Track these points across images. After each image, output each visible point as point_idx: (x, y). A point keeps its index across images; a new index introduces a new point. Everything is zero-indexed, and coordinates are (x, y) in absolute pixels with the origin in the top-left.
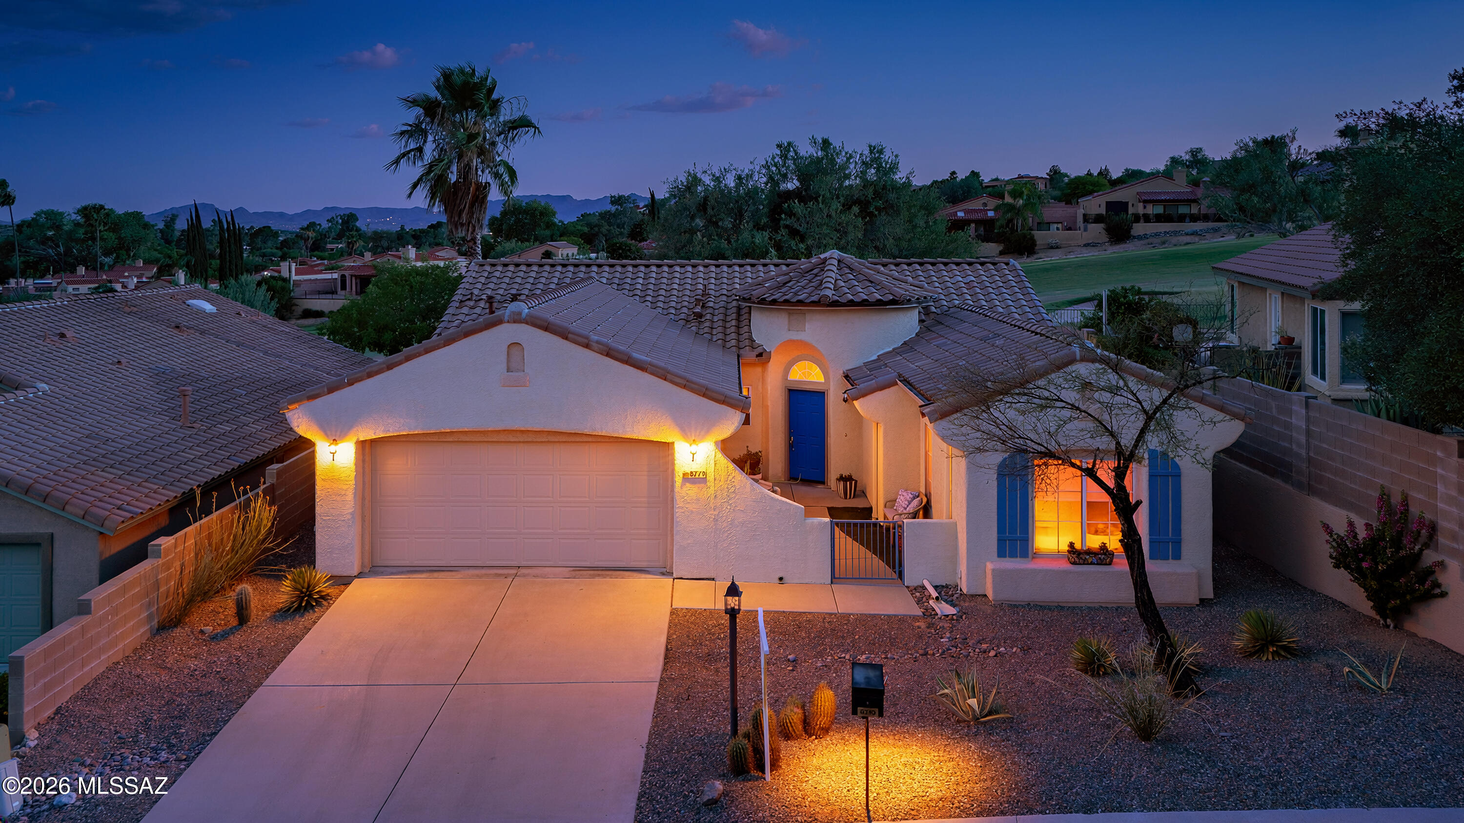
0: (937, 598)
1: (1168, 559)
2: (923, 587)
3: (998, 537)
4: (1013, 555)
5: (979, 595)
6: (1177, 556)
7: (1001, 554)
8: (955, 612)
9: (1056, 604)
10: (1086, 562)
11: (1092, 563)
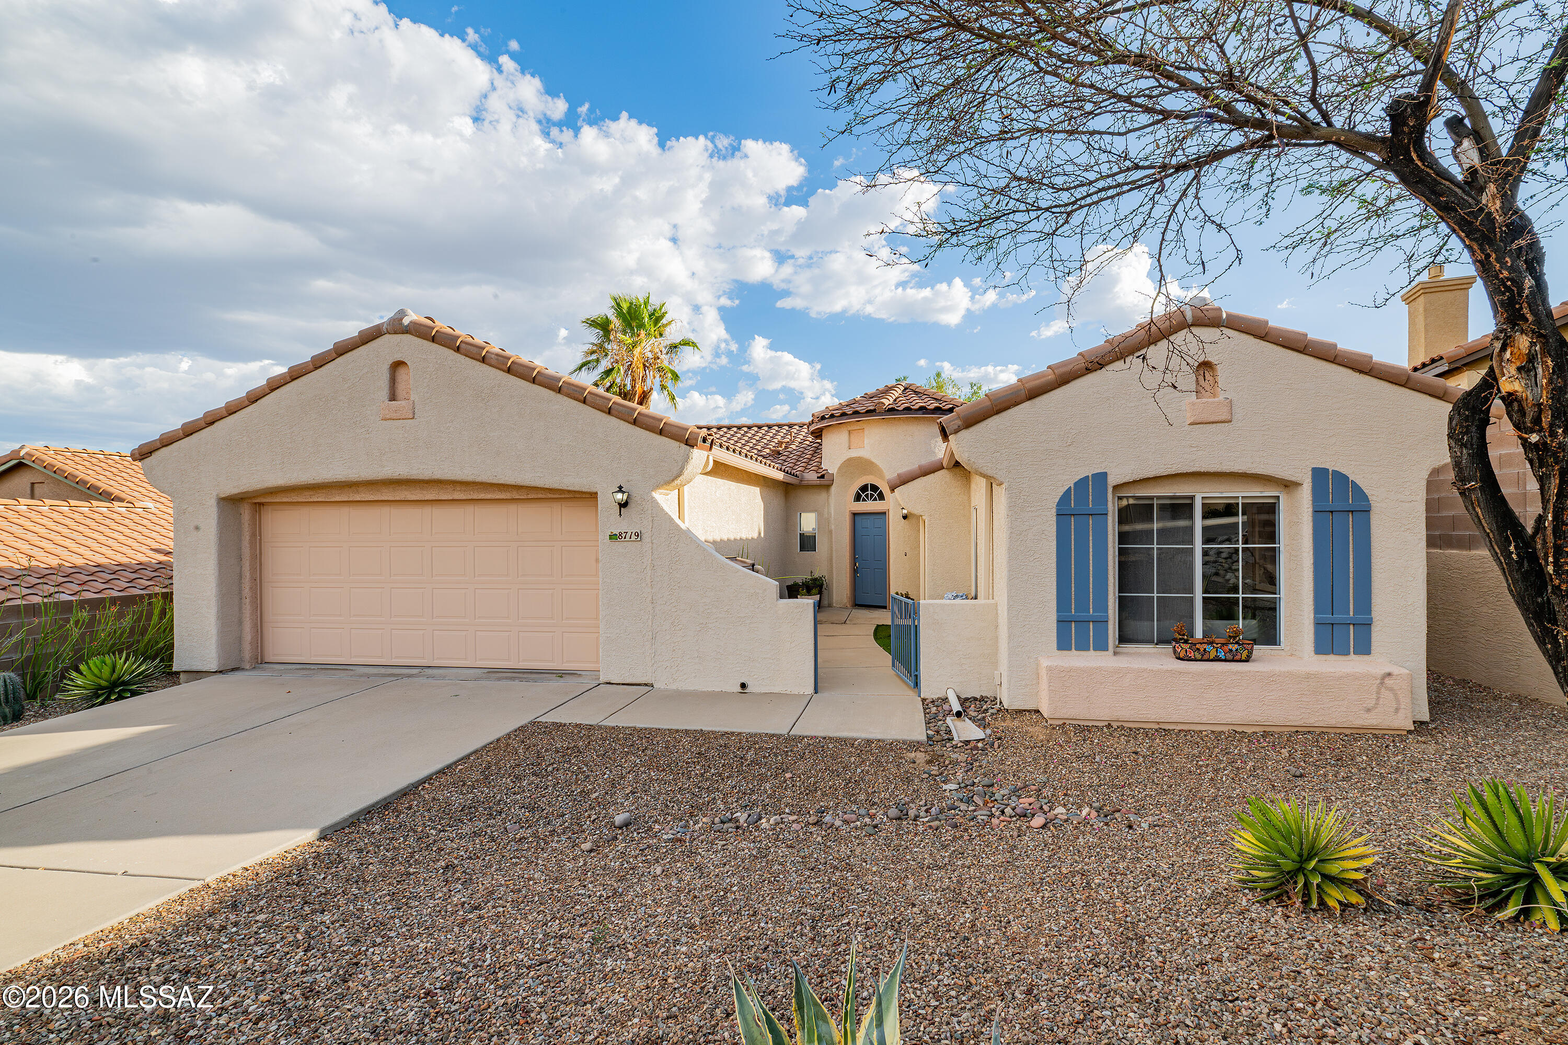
0: (959, 714)
1: (1348, 654)
2: (945, 700)
3: (1058, 616)
4: (1083, 646)
5: (1029, 711)
6: (1364, 648)
7: (1063, 644)
8: (982, 736)
9: (1157, 727)
10: (1206, 657)
11: (1217, 659)
